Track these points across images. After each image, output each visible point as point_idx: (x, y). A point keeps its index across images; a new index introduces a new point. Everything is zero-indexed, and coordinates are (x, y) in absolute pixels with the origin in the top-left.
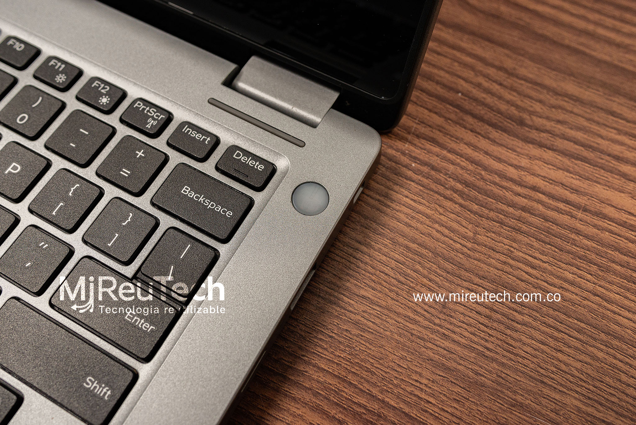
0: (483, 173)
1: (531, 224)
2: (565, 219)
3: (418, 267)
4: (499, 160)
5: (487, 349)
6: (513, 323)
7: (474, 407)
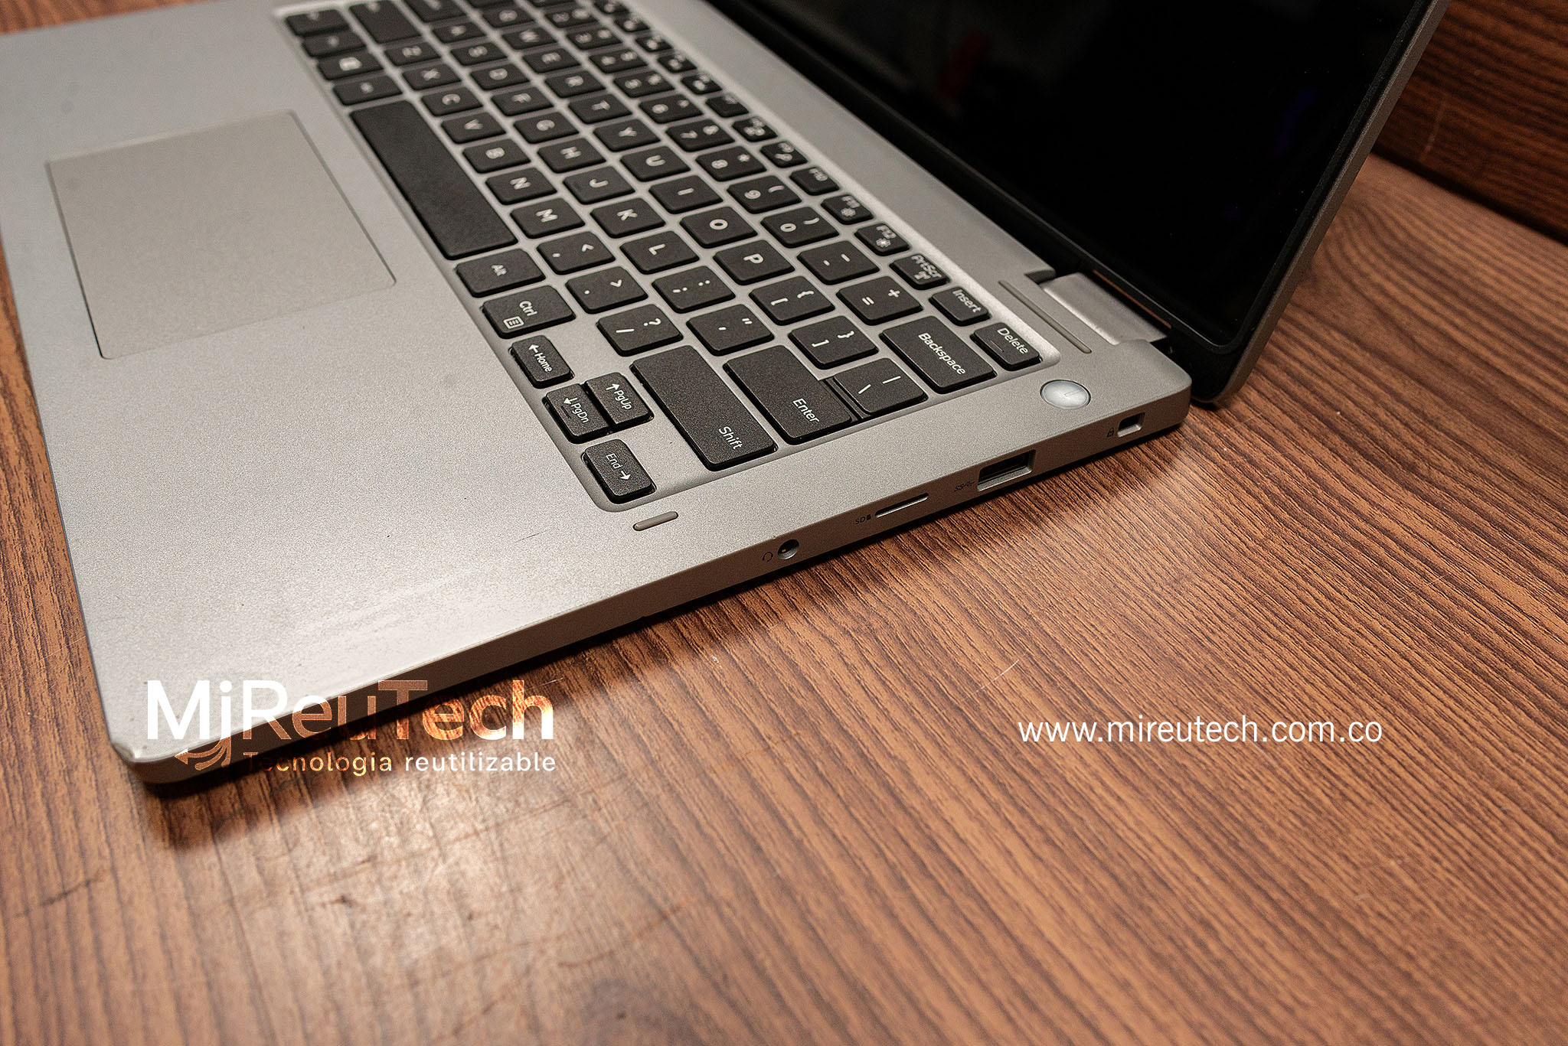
0: (1320, 491)
1: (1355, 560)
2: (1413, 576)
3: (1166, 535)
4: (1353, 489)
5: (1210, 640)
6: (1262, 633)
7: (1153, 679)
